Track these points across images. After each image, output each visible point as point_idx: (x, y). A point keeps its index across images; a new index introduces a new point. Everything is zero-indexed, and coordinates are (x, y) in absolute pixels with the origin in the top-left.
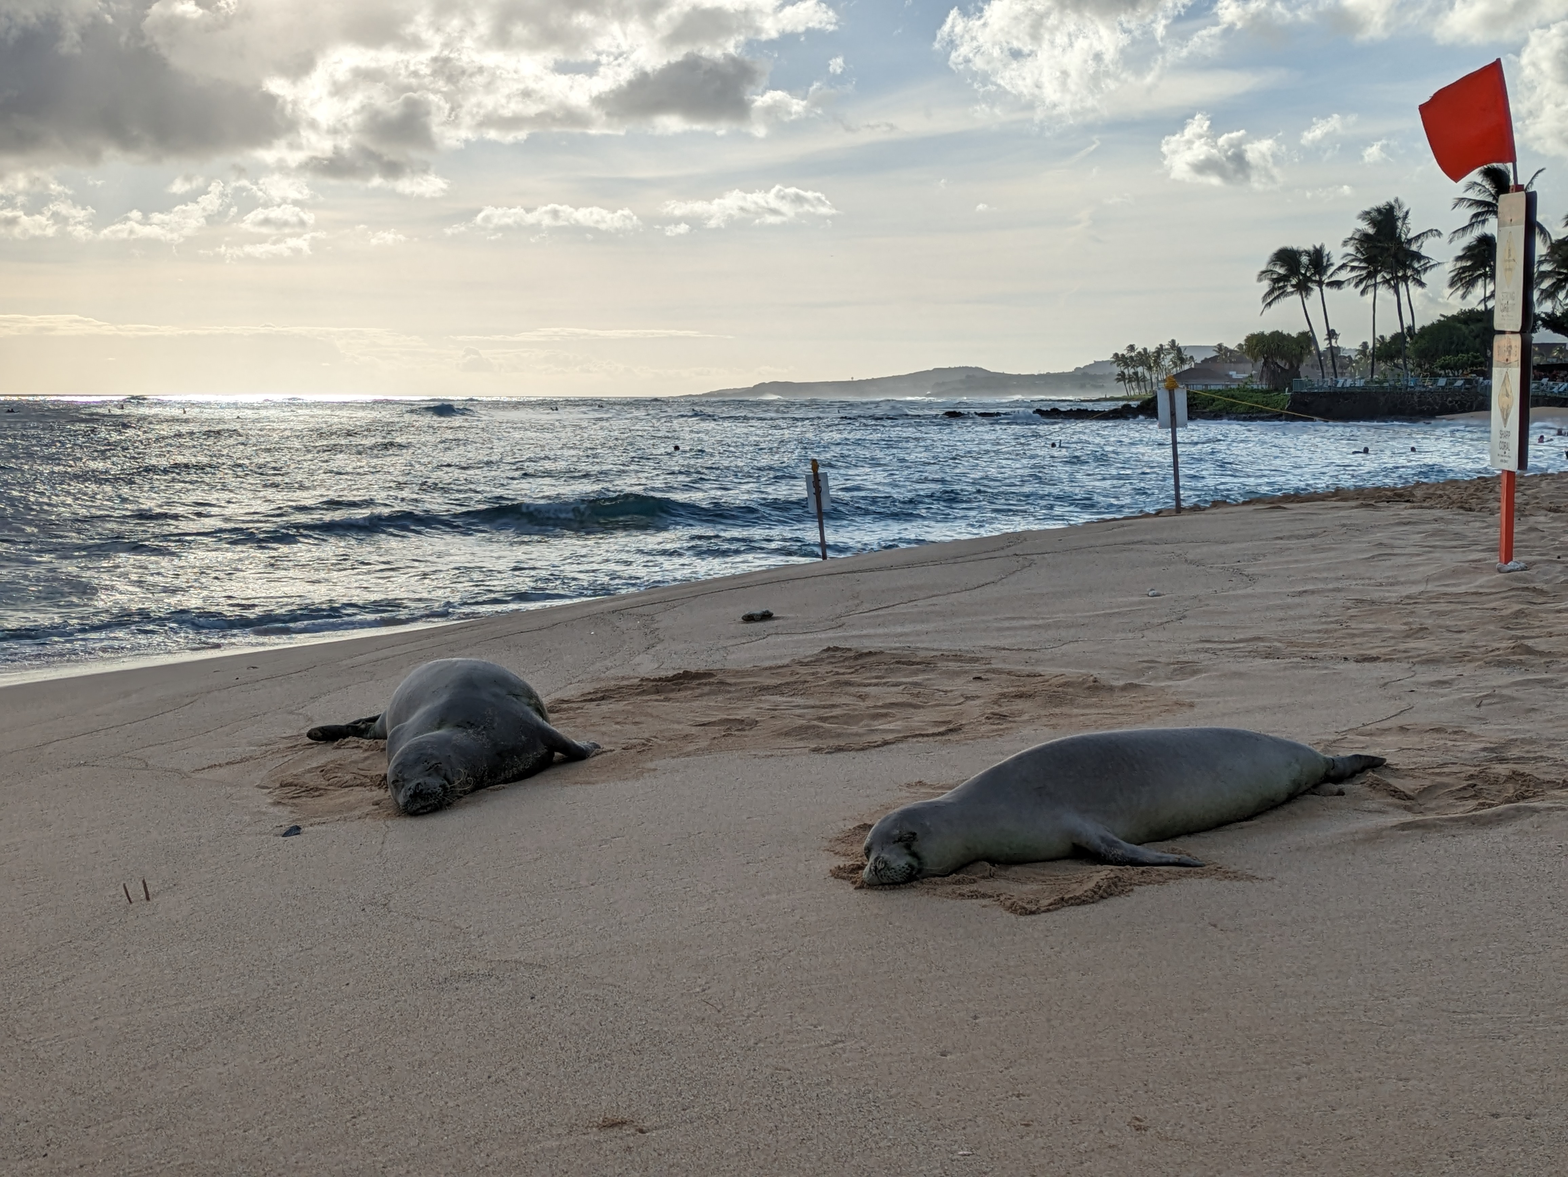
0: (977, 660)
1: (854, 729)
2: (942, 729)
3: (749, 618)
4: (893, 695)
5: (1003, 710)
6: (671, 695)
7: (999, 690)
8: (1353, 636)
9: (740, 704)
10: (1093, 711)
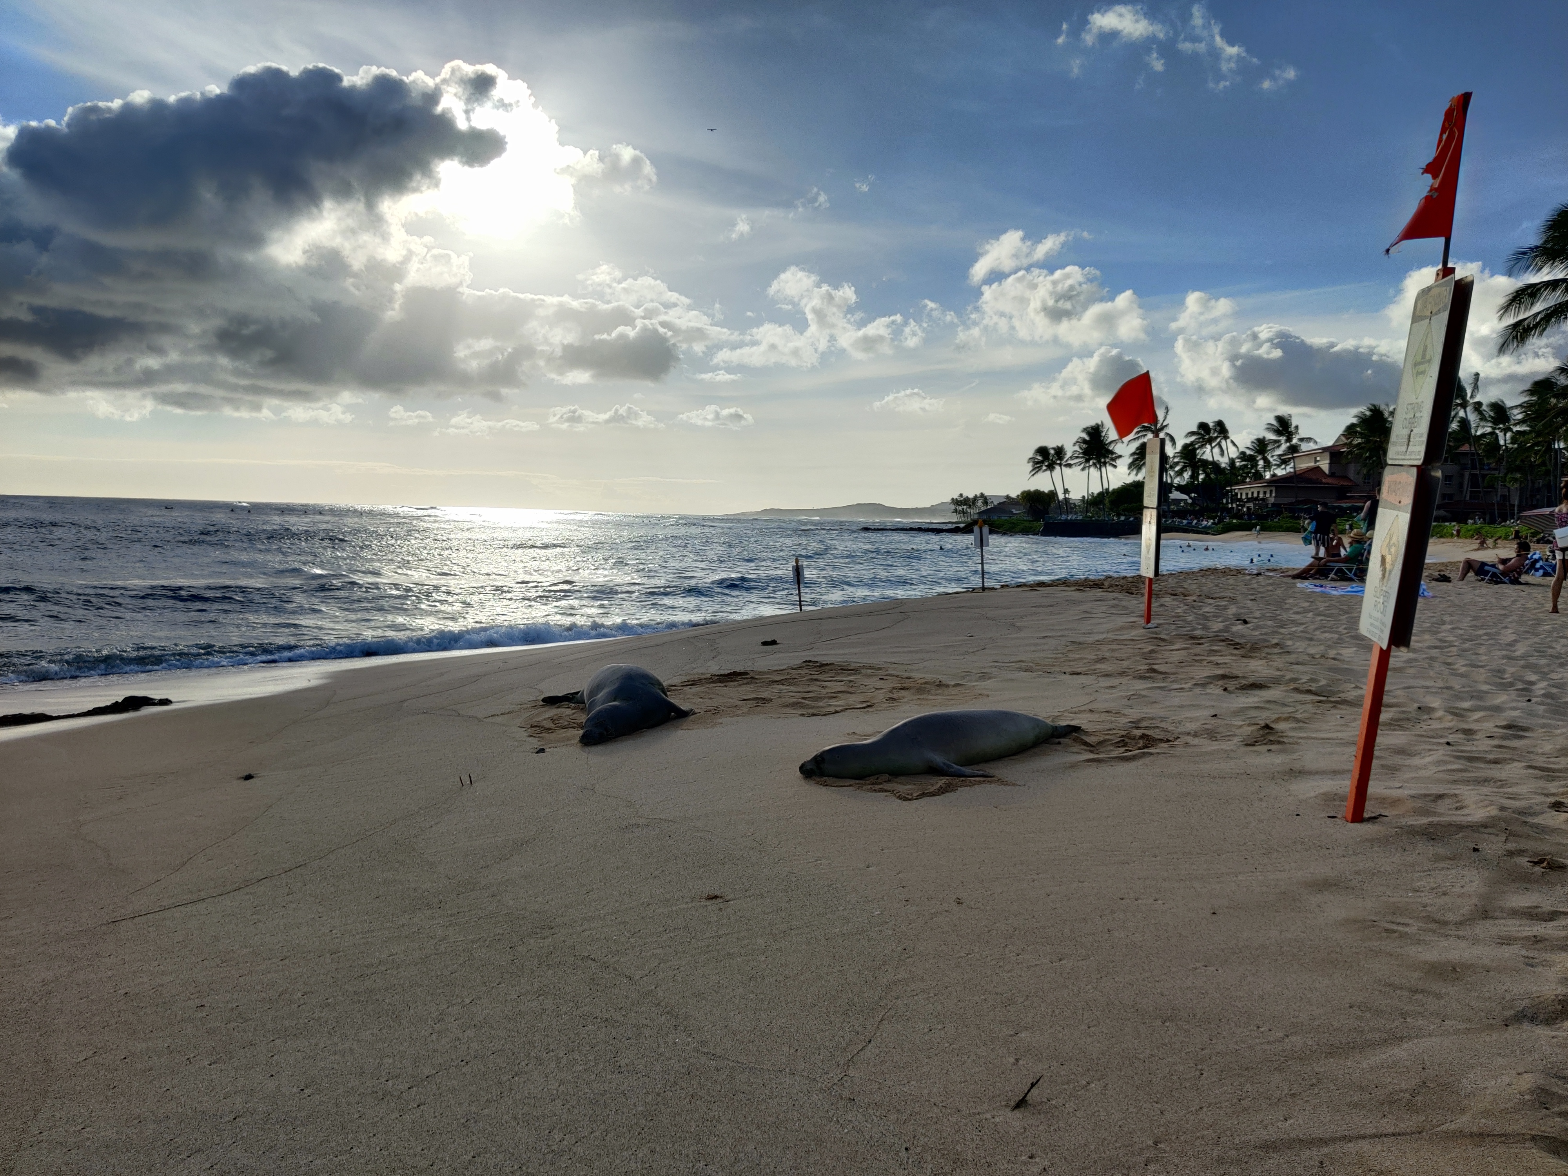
0: (880, 669)
1: (820, 704)
2: (864, 705)
3: (765, 644)
4: (839, 687)
5: (895, 696)
6: (727, 684)
7: (892, 685)
8: (1070, 661)
9: (762, 690)
10: (939, 697)
